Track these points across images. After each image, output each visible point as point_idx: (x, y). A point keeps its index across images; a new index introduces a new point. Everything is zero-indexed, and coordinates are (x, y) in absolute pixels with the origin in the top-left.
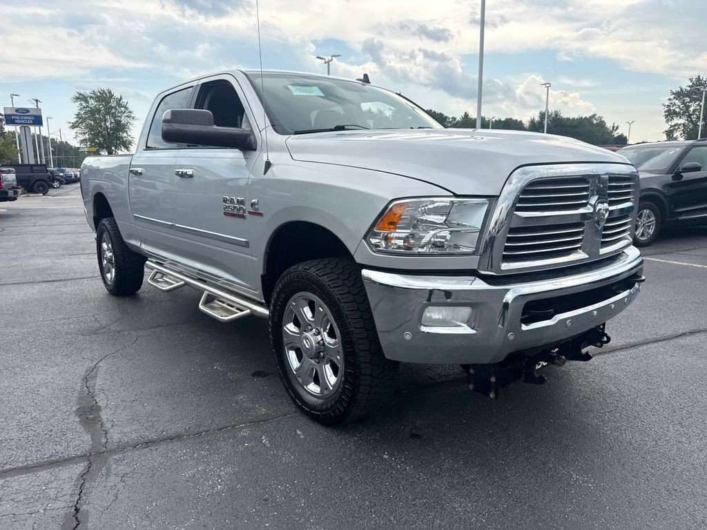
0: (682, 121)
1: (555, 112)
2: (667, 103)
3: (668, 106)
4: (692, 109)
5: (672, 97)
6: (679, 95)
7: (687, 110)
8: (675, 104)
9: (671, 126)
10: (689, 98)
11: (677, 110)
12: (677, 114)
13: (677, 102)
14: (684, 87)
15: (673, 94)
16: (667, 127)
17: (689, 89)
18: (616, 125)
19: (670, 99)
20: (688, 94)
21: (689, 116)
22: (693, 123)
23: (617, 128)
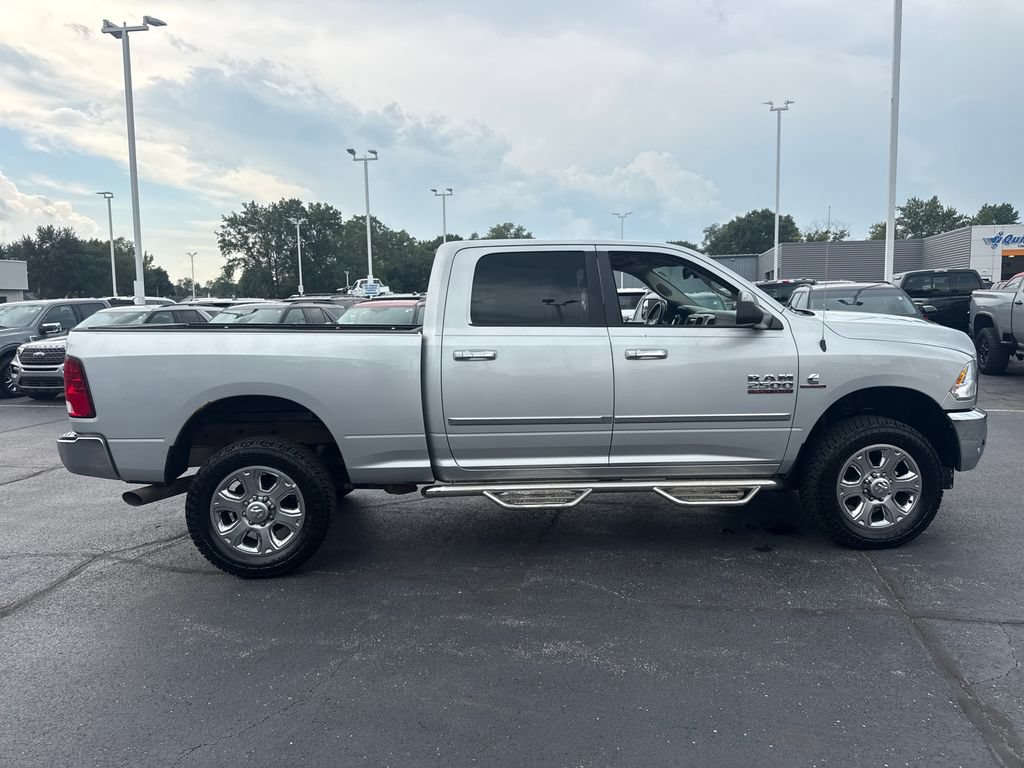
0: (241, 255)
1: (65, 230)
2: (220, 231)
3: (222, 235)
4: (251, 240)
5: (225, 223)
6: (233, 222)
7: (246, 243)
8: (229, 234)
9: (230, 261)
10: (246, 226)
11: (233, 241)
12: (235, 246)
13: (232, 230)
14: (238, 213)
15: (226, 220)
16: (224, 262)
17: (243, 216)
18: (149, 254)
19: (223, 227)
20: (244, 222)
21: (249, 249)
22: (254, 258)
23: (152, 258)
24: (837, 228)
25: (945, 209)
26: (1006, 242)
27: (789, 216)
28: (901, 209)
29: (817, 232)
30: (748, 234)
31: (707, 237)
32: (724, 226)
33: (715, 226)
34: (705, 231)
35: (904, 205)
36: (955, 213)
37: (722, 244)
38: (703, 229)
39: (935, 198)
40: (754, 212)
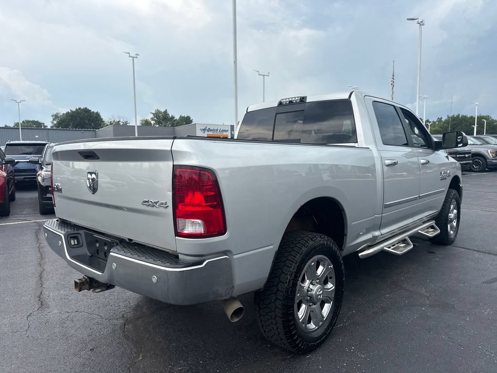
24: (123, 120)
25: (170, 116)
26: (208, 131)
27: (97, 112)
28: (153, 114)
29: (114, 121)
30: (78, 119)
31: (54, 120)
32: (63, 114)
33: (58, 114)
34: (52, 116)
35: (154, 112)
36: (174, 118)
37: (64, 124)
38: (52, 114)
39: (166, 110)
40: (80, 109)
